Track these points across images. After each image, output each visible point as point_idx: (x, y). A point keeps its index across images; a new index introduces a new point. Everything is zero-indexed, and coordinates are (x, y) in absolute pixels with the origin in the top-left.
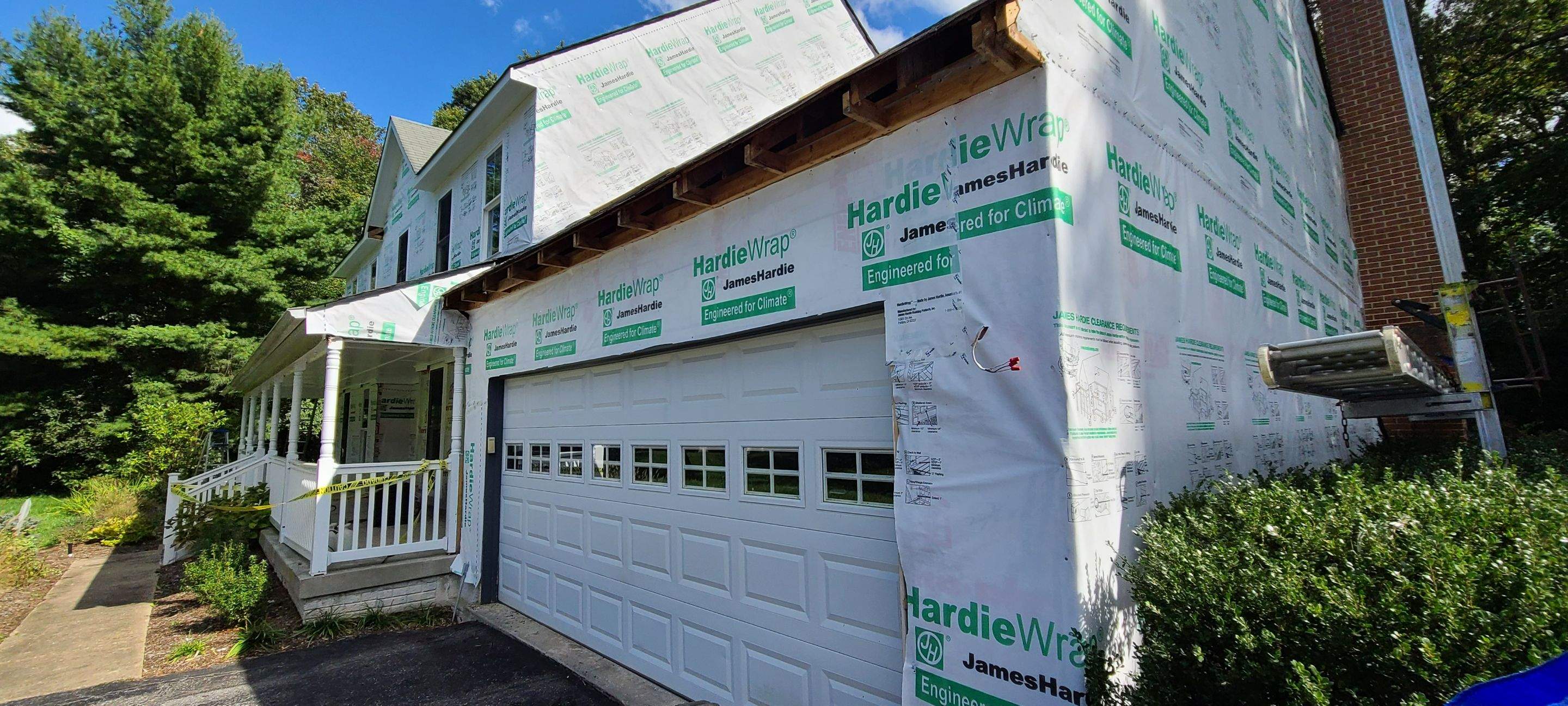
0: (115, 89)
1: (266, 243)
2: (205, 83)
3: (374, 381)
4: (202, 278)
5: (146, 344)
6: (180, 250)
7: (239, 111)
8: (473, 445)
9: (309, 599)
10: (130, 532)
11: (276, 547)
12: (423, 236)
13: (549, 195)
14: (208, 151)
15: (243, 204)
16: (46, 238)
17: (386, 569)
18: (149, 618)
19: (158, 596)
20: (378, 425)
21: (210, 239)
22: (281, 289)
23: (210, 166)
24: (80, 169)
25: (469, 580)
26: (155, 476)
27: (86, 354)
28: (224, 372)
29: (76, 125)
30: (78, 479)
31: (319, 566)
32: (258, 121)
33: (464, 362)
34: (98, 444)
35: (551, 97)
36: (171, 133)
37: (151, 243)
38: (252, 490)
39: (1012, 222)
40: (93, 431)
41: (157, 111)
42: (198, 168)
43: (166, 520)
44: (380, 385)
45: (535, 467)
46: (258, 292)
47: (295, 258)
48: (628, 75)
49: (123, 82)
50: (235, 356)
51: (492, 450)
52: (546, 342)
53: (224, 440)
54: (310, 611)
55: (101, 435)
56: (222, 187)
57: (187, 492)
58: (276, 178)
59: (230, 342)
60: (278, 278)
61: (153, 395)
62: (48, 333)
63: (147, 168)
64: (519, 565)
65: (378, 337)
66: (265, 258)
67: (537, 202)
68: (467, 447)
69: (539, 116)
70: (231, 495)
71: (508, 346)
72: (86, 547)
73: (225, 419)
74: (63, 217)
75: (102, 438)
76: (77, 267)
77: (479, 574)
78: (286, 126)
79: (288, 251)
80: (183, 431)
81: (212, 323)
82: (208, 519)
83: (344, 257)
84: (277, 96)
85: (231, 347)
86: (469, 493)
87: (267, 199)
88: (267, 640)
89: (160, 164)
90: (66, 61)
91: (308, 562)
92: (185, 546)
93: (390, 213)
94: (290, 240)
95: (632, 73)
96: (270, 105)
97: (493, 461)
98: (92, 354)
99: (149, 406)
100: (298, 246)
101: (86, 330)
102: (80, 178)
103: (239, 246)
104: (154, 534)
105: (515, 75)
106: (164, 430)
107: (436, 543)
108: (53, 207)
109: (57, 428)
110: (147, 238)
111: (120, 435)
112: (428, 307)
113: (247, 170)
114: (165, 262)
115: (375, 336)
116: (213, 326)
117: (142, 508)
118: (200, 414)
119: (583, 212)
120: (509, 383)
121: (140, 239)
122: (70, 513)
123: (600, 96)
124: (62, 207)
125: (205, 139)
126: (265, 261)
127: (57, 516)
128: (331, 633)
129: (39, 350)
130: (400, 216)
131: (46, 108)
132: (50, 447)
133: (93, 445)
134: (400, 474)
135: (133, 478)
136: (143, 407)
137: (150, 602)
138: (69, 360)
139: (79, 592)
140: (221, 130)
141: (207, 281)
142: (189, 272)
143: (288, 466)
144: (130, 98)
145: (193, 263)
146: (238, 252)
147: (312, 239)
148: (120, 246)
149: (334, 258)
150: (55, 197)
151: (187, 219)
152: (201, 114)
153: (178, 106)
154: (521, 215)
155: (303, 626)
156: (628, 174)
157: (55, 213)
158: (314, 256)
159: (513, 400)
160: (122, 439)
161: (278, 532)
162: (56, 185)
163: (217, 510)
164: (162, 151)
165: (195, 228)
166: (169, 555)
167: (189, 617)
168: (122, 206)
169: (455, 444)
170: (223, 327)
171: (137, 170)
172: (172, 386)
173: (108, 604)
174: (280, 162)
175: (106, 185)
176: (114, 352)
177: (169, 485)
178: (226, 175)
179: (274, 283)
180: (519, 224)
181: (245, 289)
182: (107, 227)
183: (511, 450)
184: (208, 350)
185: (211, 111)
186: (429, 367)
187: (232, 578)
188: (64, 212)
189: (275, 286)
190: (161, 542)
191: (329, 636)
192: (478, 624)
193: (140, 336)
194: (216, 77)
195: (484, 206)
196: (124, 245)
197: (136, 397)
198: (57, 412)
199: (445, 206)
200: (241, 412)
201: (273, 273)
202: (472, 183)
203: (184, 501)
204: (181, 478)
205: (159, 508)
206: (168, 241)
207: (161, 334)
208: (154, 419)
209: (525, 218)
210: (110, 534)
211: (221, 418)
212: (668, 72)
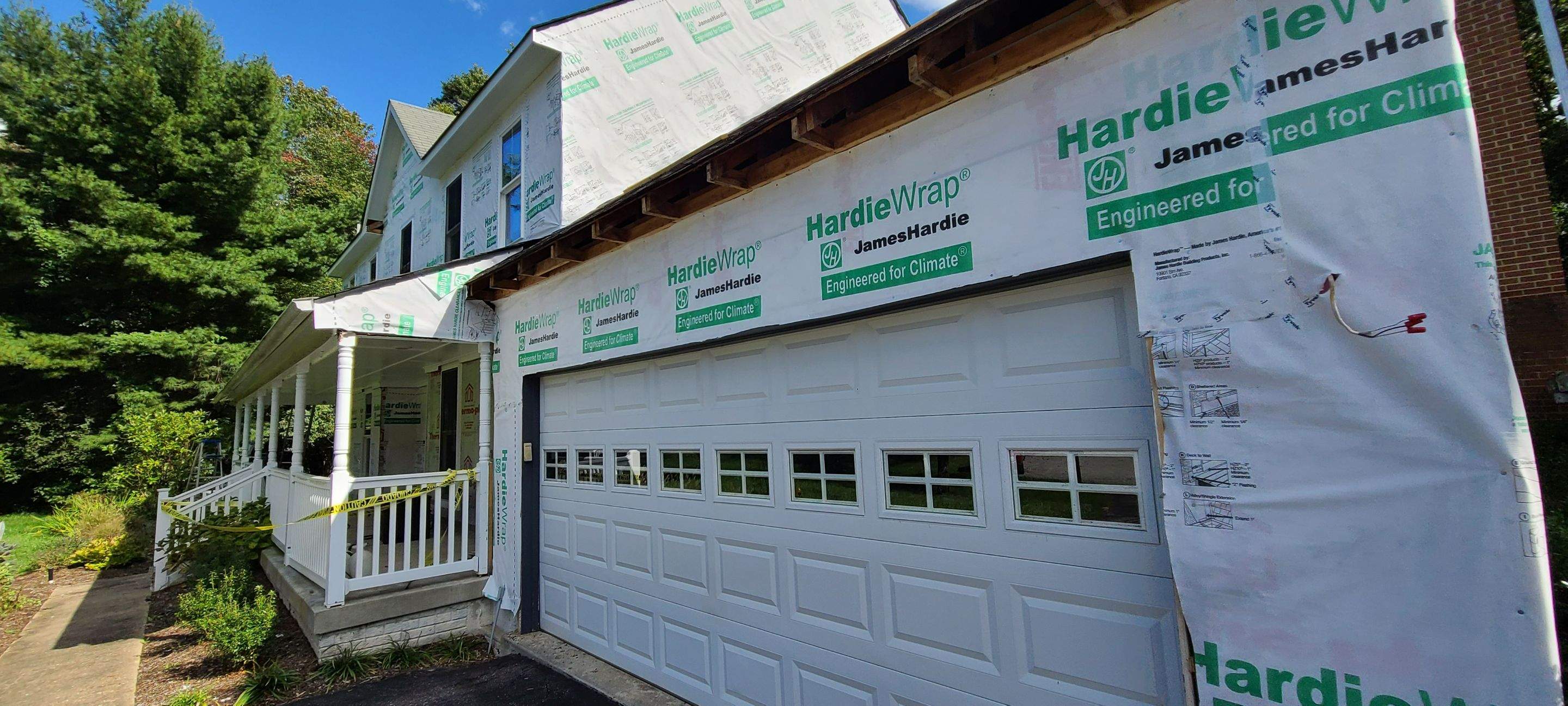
0: (90, 83)
1: (254, 244)
2: (185, 75)
3: (377, 385)
4: (188, 281)
5: (130, 351)
6: (165, 252)
7: (223, 105)
8: (505, 452)
9: (325, 635)
10: (116, 554)
11: (281, 571)
12: (428, 227)
13: (579, 172)
14: (191, 147)
15: (230, 203)
16: (21, 240)
17: (410, 596)
18: (138, 661)
19: (149, 629)
20: (382, 431)
21: (196, 240)
22: (271, 291)
23: (194, 163)
24: (54, 168)
25: (506, 605)
26: (144, 491)
27: (67, 364)
28: (214, 380)
29: (49, 120)
30: (62, 495)
31: (336, 595)
32: (243, 116)
33: (491, 359)
34: (82, 458)
35: (577, 64)
36: (150, 128)
37: (134, 244)
38: (250, 507)
39: (1376, 121)
40: (76, 444)
41: (135, 104)
42: (181, 166)
43: (157, 541)
44: (384, 389)
45: (583, 476)
46: (248, 295)
47: (285, 259)
48: (658, 40)
49: (98, 75)
50: (226, 363)
51: (529, 458)
52: (596, 331)
53: (217, 451)
54: (326, 649)
55: (85, 448)
56: (206, 185)
57: (179, 510)
58: (264, 175)
59: (220, 348)
60: (268, 280)
61: (140, 404)
62: (26, 341)
63: (127, 167)
64: (566, 589)
65: (395, 331)
66: (254, 259)
67: (566, 180)
68: (498, 454)
69: (565, 84)
70: (227, 512)
71: (546, 338)
72: (68, 572)
73: (218, 429)
74: (38, 218)
75: (86, 452)
76: (54, 271)
77: (518, 600)
78: (273, 121)
79: (278, 252)
80: (172, 442)
81: (200, 329)
82: (203, 539)
83: (339, 257)
84: (262, 88)
85: (220, 353)
86: (501, 507)
87: (255, 197)
88: (280, 685)
89: (140, 161)
90: (36, 54)
91: (323, 591)
92: (178, 570)
93: (390, 205)
94: (280, 240)
95: (662, 39)
96: (254, 99)
97: (530, 470)
98: (74, 363)
99: (135, 417)
100: (288, 247)
101: (67, 338)
102: (55, 177)
103: (226, 247)
104: (143, 555)
105: (539, 37)
106: (152, 442)
107: (465, 565)
108: (27, 207)
109: (38, 442)
110: (129, 240)
111: (105, 448)
112: (450, 298)
113: (232, 167)
114: (148, 265)
115: (393, 331)
116: (201, 332)
117: (131, 526)
118: (191, 423)
119: (615, 191)
120: (546, 382)
121: (122, 241)
122: (53, 532)
123: (629, 64)
124: (39, 207)
125: (188, 135)
126: (255, 263)
127: (38, 537)
128: (353, 674)
129: (16, 360)
130: (402, 207)
131: (17, 104)
132: (32, 461)
133: (77, 459)
134: (423, 487)
135: (120, 493)
136: (127, 418)
137: (138, 637)
138: (49, 370)
139: (58, 627)
140: (204, 126)
141: (194, 284)
142: (174, 274)
143: (293, 479)
144: (107, 92)
145: (178, 265)
146: (225, 253)
147: (303, 239)
148: (101, 248)
149: (326, 257)
150: (29, 197)
151: (171, 219)
152: (182, 107)
153: (157, 99)
154: (547, 195)
155: (319, 666)
156: (661, 150)
157: (32, 215)
158: (305, 257)
159: (551, 400)
160: (107, 452)
161: (282, 553)
162: (30, 184)
163: (212, 529)
164: (141, 148)
165: (180, 229)
166: (161, 580)
167: (186, 657)
168: (101, 206)
169: (484, 452)
170: (212, 332)
171: (116, 168)
172: (160, 394)
173: (93, 641)
174: (268, 159)
175: (83, 184)
176: (97, 361)
177: (159, 502)
178: (211, 172)
179: (265, 285)
180: (545, 206)
181: (234, 292)
182: (87, 229)
183: (550, 457)
184: (196, 357)
185: (192, 106)
186: (440, 368)
187: (236, 613)
188: (40, 212)
189: (265, 288)
190: (152, 565)
191: (350, 678)
192: (520, 659)
193: (124, 343)
194: (195, 68)
195: (500, 189)
196: (105, 247)
197: (121, 407)
198: (38, 425)
199: (454, 193)
200: (233, 420)
201: (263, 275)
202: (485, 165)
203: (176, 520)
204: (172, 494)
205: (149, 525)
206: (153, 243)
207: (146, 341)
208: (140, 430)
209: (552, 199)
210: (95, 557)
211: (213, 427)
212: (700, 38)
